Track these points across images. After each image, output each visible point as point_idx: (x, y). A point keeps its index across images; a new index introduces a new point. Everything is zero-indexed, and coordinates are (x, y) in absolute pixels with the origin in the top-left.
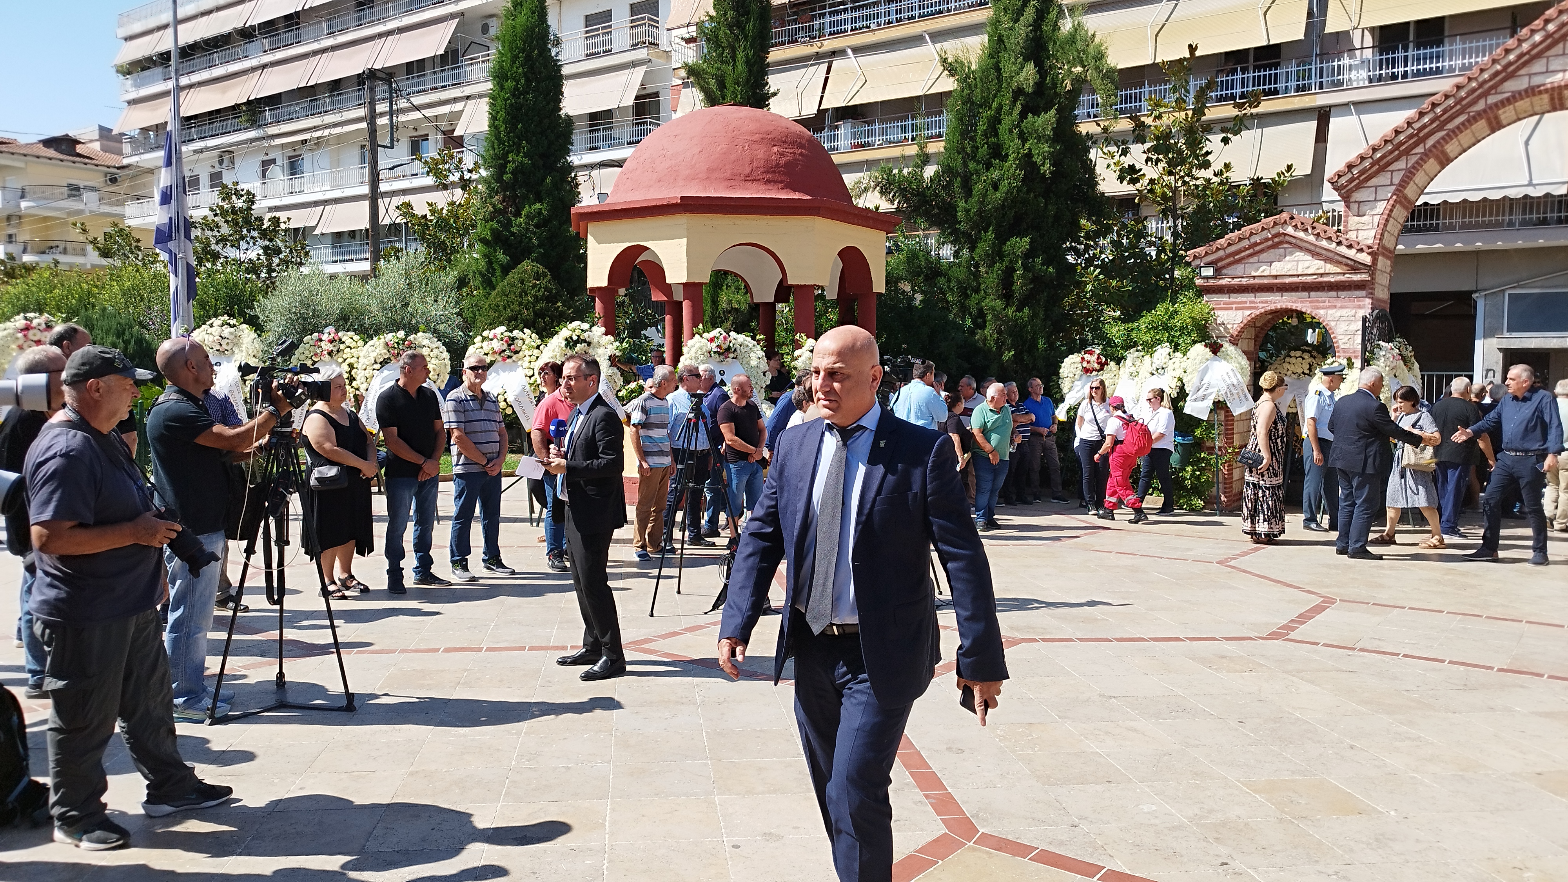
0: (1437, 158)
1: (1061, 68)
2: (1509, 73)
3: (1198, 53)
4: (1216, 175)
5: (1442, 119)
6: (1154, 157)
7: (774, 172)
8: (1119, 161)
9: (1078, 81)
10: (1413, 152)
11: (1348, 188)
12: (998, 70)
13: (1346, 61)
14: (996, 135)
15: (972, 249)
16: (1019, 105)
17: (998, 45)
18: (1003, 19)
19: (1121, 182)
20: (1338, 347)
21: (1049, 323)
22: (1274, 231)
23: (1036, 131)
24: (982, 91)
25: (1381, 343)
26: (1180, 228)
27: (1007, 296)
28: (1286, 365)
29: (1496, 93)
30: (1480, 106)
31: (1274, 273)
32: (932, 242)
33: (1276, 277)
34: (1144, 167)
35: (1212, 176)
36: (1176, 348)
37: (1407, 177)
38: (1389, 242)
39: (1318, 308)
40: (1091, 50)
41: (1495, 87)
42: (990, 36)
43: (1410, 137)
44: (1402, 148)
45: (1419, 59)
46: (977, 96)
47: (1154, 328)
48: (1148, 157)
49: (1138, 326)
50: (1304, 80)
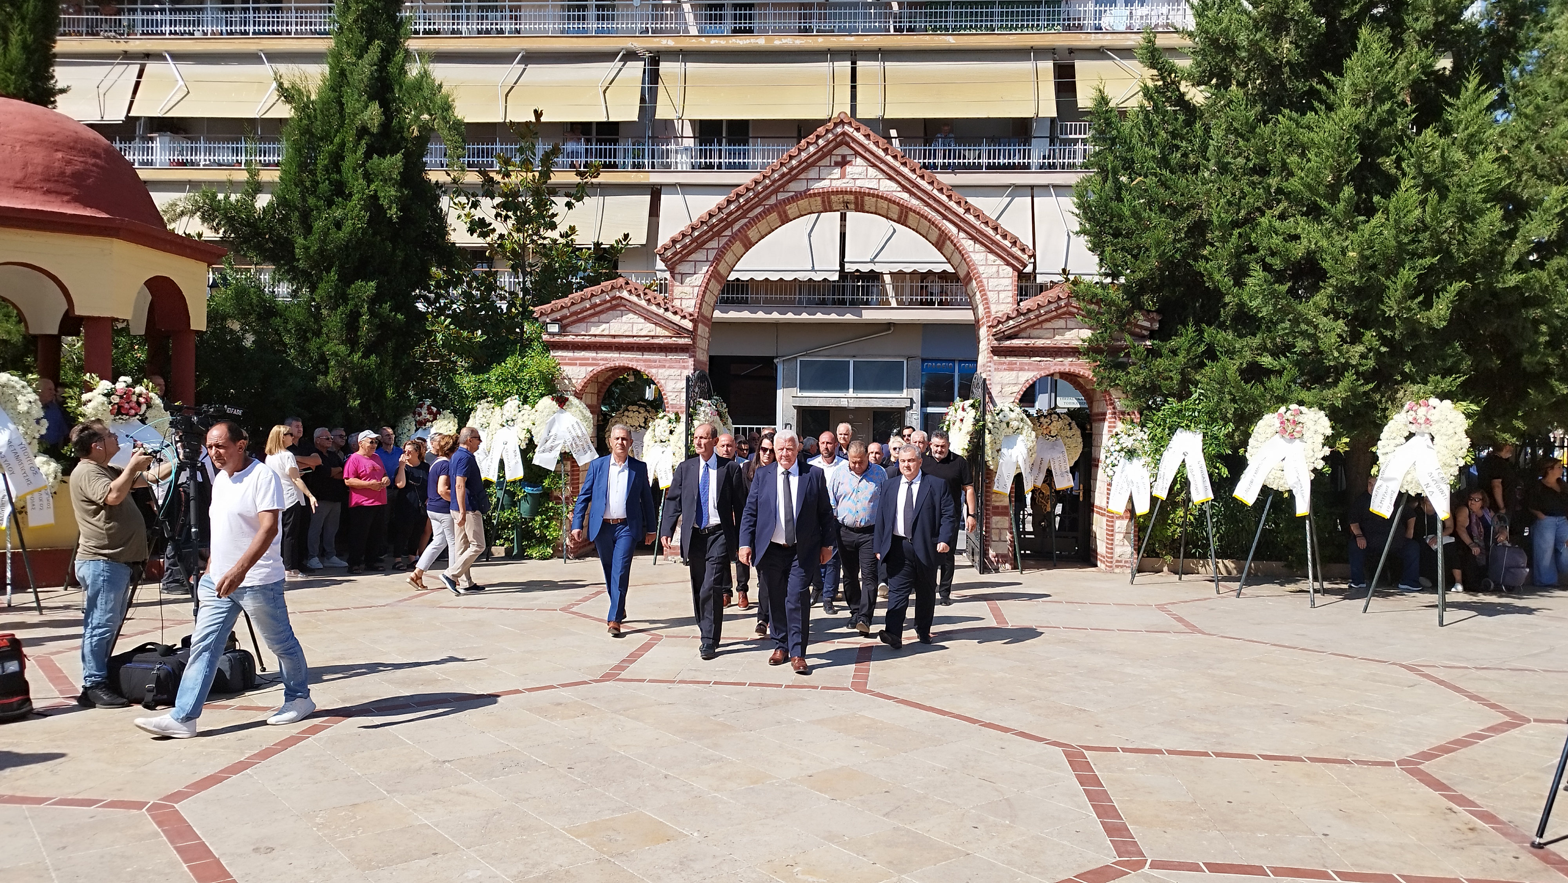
0: (742, 241)
1: (408, 113)
2: (793, 176)
3: (543, 119)
4: (562, 236)
5: (745, 208)
6: (504, 213)
7: (57, 181)
8: (470, 213)
9: (426, 128)
10: (723, 234)
11: (674, 260)
12: (341, 105)
13: (672, 147)
14: (339, 172)
15: (313, 289)
16: (363, 144)
17: (339, 79)
18: (345, 52)
19: (472, 235)
20: (667, 403)
21: (398, 372)
22: (612, 294)
23: (382, 173)
24: (323, 124)
25: (701, 400)
26: (528, 284)
27: (352, 343)
29: (784, 191)
30: (772, 201)
31: (613, 333)
32: (265, 277)
33: (614, 336)
34: (493, 221)
35: (558, 237)
36: (525, 402)
37: (720, 255)
38: (706, 311)
39: (651, 367)
40: (438, 99)
41: (783, 186)
42: (331, 68)
43: (721, 220)
44: (715, 230)
45: (730, 154)
46: (318, 128)
47: (504, 380)
48: (497, 213)
49: (489, 378)
50: (638, 158)
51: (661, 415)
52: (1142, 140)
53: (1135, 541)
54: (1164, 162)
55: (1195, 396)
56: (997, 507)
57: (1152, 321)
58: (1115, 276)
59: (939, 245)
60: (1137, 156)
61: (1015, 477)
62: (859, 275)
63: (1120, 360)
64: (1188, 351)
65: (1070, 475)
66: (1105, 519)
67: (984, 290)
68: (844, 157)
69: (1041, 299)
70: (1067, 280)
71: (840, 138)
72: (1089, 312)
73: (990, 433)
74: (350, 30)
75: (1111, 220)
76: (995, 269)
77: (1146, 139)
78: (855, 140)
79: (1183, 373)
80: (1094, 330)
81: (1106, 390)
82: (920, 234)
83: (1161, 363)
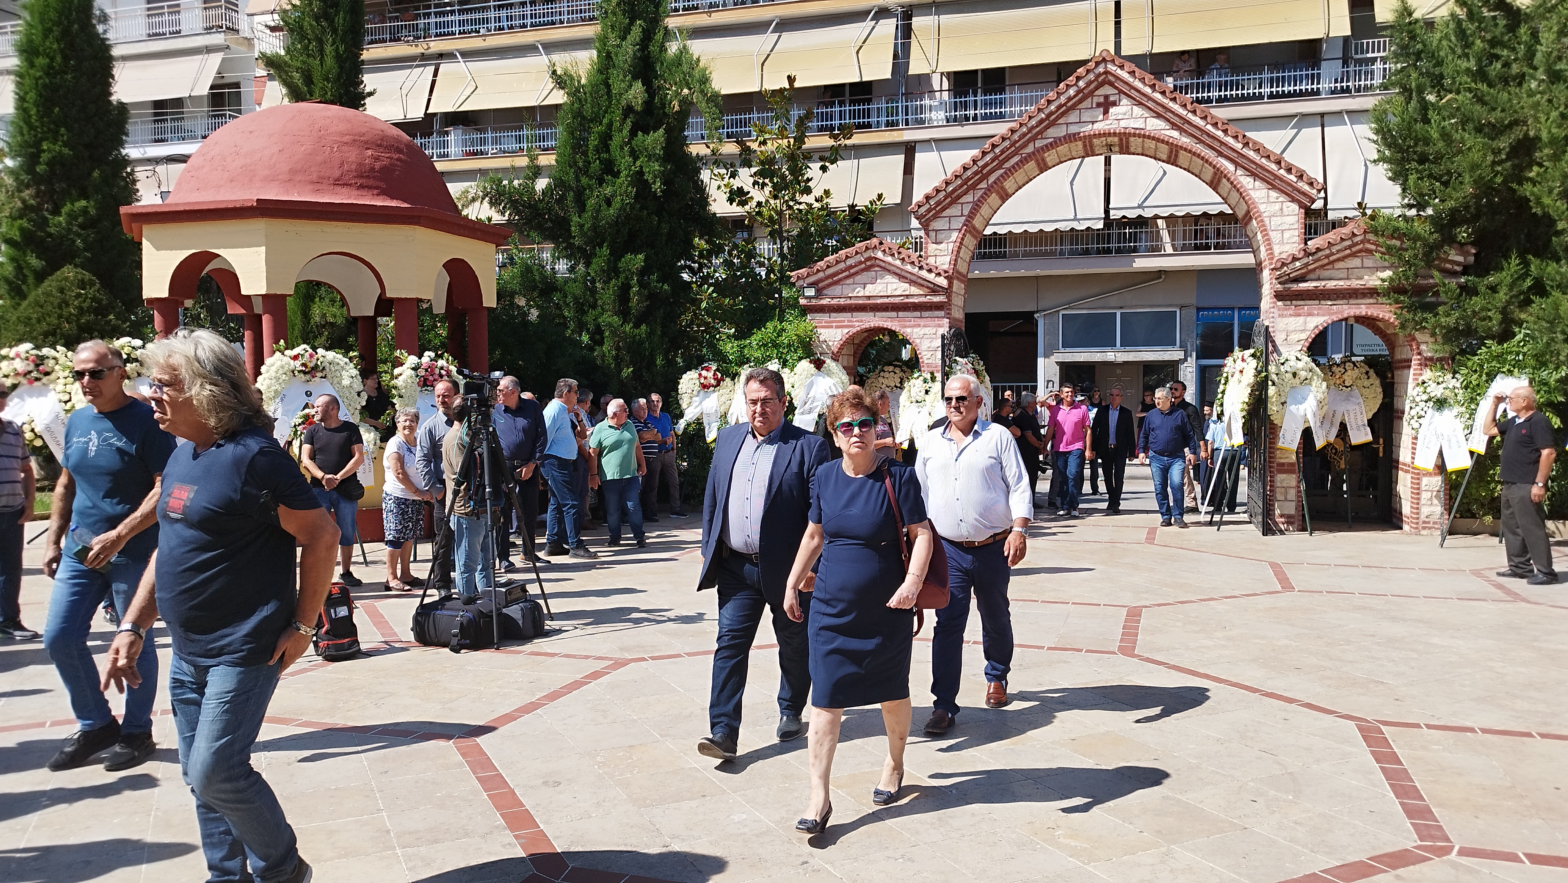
0: (998, 193)
1: (669, 89)
2: (1051, 121)
3: (797, 85)
4: (817, 200)
5: (1000, 158)
6: (761, 181)
7: (368, 177)
8: (729, 183)
9: (685, 103)
10: (979, 187)
11: (928, 216)
12: (608, 86)
13: (927, 102)
14: (608, 151)
15: (588, 264)
16: (629, 122)
17: (606, 62)
18: (611, 36)
19: (731, 204)
20: (923, 362)
21: (667, 340)
22: (866, 255)
23: (646, 149)
24: (593, 107)
25: (957, 358)
26: (785, 248)
27: (624, 313)
28: (881, 379)
29: (1042, 138)
30: (1030, 149)
31: (867, 294)
32: (546, 256)
33: (869, 297)
34: (751, 190)
35: (813, 201)
36: (784, 364)
37: (975, 209)
38: (962, 267)
39: (905, 327)
40: (696, 73)
41: (1041, 132)
42: (599, 52)
43: (976, 173)
44: (969, 183)
45: (986, 104)
46: (588, 111)
47: (765, 345)
48: (755, 181)
49: (750, 343)
50: (892, 116)
51: (916, 375)
52: (1454, 52)
53: (1445, 499)
54: (1481, 75)
55: (1519, 337)
56: (1283, 464)
57: (1465, 254)
58: (1421, 206)
59: (1214, 184)
60: (1447, 70)
61: (1303, 431)
62: (1124, 222)
63: (1428, 300)
64: (1511, 287)
65: (1368, 429)
66: (1409, 476)
67: (1265, 230)
68: (1106, 97)
69: (1332, 236)
70: (1364, 214)
71: (1102, 78)
72: (1389, 248)
73: (1274, 384)
74: (614, 13)
75: (1416, 144)
76: (1277, 206)
77: (1459, 51)
78: (1118, 78)
79: (1504, 311)
80: (1396, 267)
81: (1410, 335)
82: (1193, 173)
83: (1477, 302)
